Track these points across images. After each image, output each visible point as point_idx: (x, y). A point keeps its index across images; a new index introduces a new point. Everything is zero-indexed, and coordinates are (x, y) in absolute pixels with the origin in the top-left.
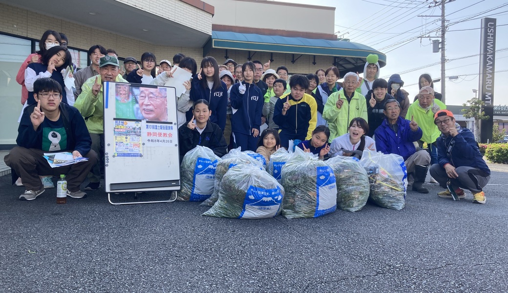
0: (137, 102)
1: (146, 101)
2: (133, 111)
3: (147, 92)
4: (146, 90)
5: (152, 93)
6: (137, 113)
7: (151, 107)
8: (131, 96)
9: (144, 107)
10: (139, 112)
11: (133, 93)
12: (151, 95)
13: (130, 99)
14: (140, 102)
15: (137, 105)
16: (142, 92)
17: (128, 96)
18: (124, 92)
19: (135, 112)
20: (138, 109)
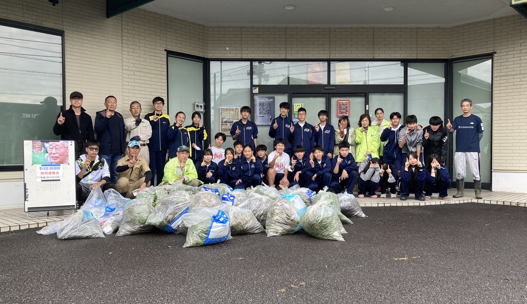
0: (47, 152)
1: (54, 151)
3: (54, 145)
4: (54, 144)
5: (58, 145)
6: (47, 159)
7: (57, 155)
8: (43, 148)
9: (52, 155)
10: (49, 158)
11: (44, 146)
12: (57, 147)
13: (42, 151)
14: (49, 152)
15: (47, 154)
16: (51, 145)
17: (41, 149)
18: (38, 146)
19: (46, 159)
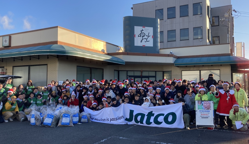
0: (203, 105)
2: (202, 107)
3: (205, 102)
7: (206, 106)
9: (205, 106)
13: (201, 104)
14: (204, 105)
15: (203, 106)
20: (203, 107)
